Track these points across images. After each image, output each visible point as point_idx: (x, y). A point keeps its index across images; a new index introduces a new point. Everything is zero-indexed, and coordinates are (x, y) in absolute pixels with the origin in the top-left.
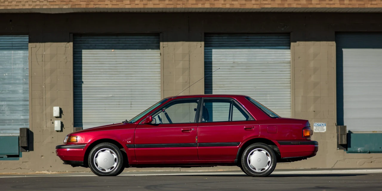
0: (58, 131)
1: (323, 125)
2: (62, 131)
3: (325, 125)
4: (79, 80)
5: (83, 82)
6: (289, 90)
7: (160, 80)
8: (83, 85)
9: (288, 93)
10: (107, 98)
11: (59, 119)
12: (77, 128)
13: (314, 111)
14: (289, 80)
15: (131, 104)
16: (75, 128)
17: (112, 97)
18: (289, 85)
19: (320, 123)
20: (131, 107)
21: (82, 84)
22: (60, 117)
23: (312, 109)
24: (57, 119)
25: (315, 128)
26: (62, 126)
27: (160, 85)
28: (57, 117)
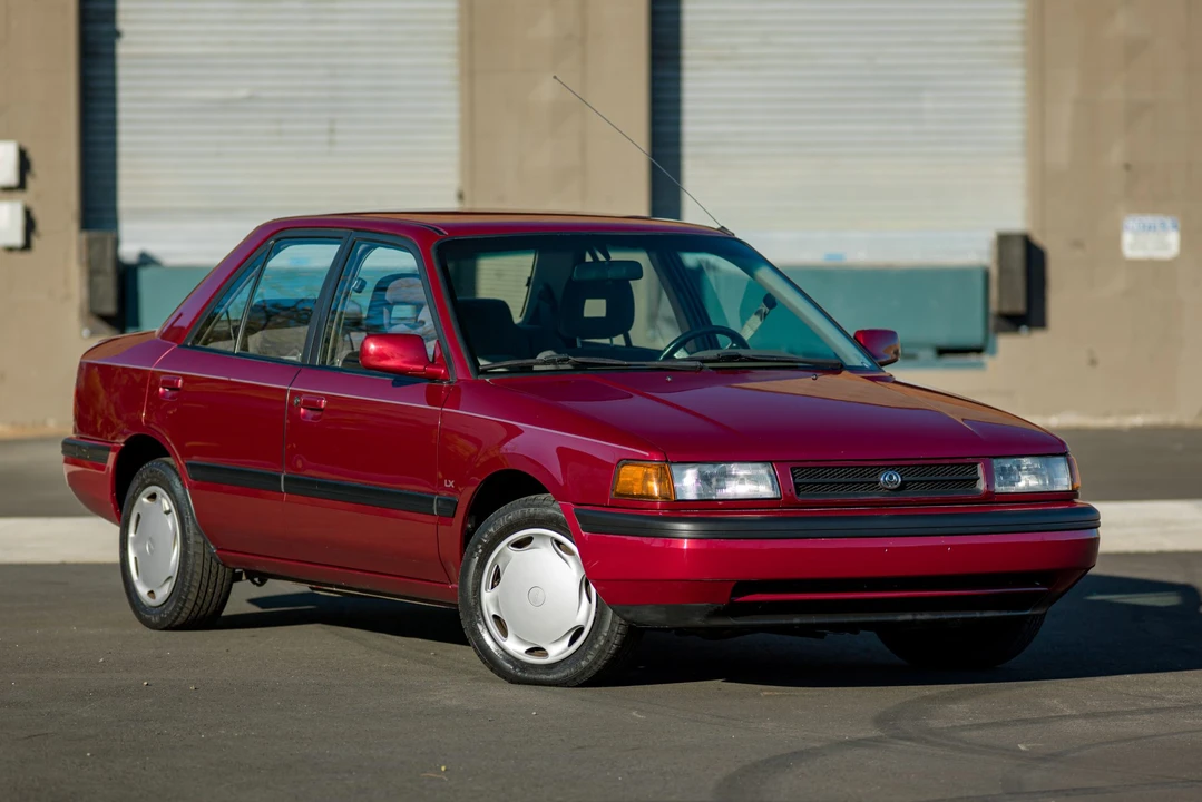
0: (10, 249)
1: (1163, 225)
2: (27, 246)
3: (1175, 227)
4: (105, 28)
5: (117, 34)
6: (1019, 72)
7: (453, 28)
8: (123, 49)
9: (1011, 87)
10: (227, 105)
11: (18, 194)
12: (94, 234)
13: (1127, 167)
14: (1018, 28)
15: (332, 131)
16: (84, 236)
17: (250, 98)
18: (1018, 49)
19: (1149, 220)
20: (331, 143)
21: (112, 46)
22: (22, 185)
23: (1116, 155)
24: (6, 194)
25: (1128, 239)
26: (30, 225)
27: (454, 49)
28: (8, 189)
